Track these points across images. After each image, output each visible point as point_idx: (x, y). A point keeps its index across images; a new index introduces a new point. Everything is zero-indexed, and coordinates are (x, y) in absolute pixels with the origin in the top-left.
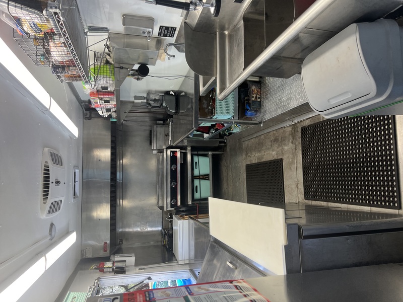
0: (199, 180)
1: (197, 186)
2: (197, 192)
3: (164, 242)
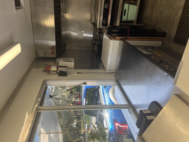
0: (128, 4)
3: (94, 49)
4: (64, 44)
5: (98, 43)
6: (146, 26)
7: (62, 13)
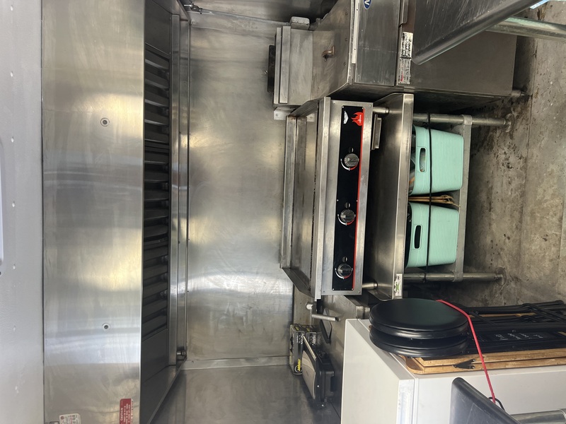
0: (427, 208)
1: (419, 228)
2: (417, 246)
3: (296, 364)
4: (179, 353)
5: (314, 342)
6: (500, 279)
7: (175, 221)
